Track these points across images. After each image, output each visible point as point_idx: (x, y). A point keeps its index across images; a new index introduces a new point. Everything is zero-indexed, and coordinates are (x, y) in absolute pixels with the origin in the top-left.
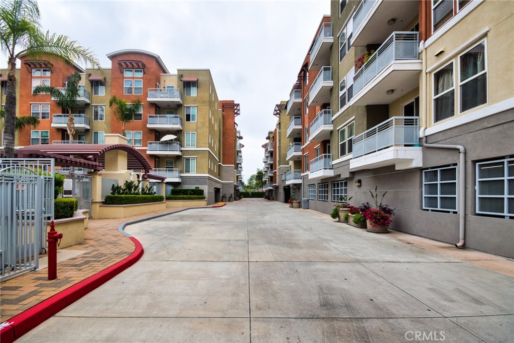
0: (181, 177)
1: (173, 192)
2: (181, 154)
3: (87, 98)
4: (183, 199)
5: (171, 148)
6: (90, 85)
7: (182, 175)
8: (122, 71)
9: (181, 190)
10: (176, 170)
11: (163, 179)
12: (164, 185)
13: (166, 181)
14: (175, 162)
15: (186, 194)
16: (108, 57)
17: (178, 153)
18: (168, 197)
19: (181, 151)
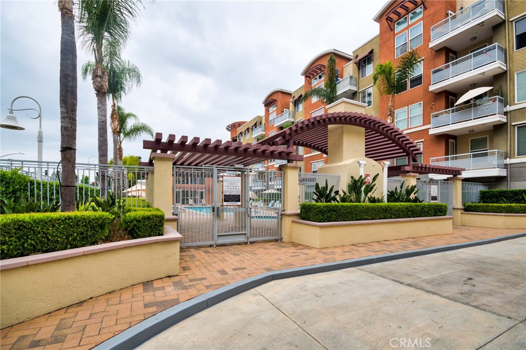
0: (506, 166)
1: (484, 197)
2: (505, 121)
3: (354, 85)
4: (510, 211)
5: (479, 112)
6: (357, 68)
7: (508, 161)
8: (392, 27)
9: (505, 192)
10: (493, 154)
11: (456, 173)
12: (459, 183)
13: (465, 175)
14: (492, 139)
15: (518, 201)
16: (375, 21)
17: (498, 118)
18: (469, 206)
19: (506, 113)
